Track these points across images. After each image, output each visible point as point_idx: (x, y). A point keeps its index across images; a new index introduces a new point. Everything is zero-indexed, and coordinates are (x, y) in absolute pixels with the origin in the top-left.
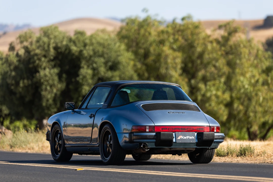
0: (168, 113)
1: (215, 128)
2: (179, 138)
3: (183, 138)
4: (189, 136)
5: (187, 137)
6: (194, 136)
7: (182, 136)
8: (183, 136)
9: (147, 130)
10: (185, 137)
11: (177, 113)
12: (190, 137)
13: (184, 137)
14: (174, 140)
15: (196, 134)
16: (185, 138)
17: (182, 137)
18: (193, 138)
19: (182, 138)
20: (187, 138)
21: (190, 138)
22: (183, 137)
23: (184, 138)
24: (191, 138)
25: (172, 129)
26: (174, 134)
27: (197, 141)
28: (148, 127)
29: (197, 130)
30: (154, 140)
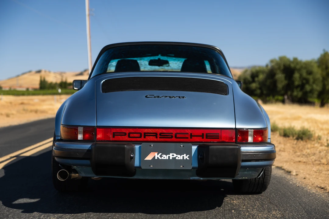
0: (146, 97)
1: (251, 133)
2: (149, 158)
3: (160, 158)
4: (175, 154)
5: (171, 154)
6: (189, 152)
7: (156, 154)
8: (160, 154)
9: (80, 137)
10: (164, 156)
11: (166, 97)
12: (179, 156)
13: (161, 156)
14: (137, 163)
15: (194, 148)
16: (165, 157)
17: (157, 156)
18: (186, 157)
19: (156, 158)
20: (169, 157)
21: (177, 158)
22: (159, 156)
23: (162, 158)
24: (180, 157)
25: (139, 135)
26: (137, 147)
27: (196, 165)
28: (82, 128)
29: (203, 138)
30: (88, 162)
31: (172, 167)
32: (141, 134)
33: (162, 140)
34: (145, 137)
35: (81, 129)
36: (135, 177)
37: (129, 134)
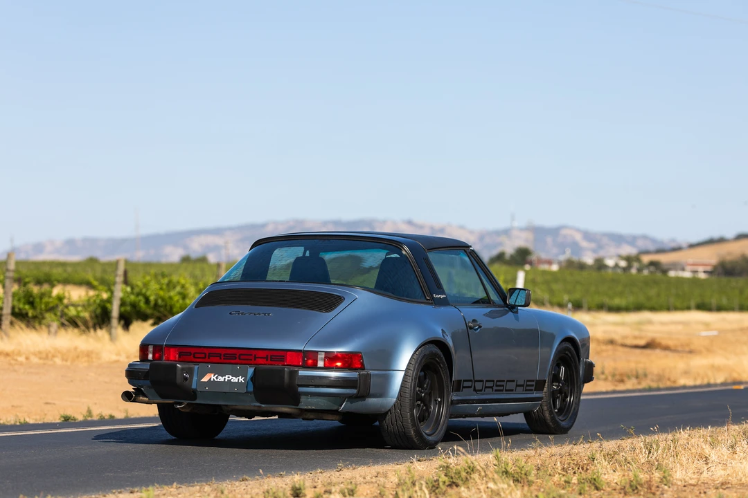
0: (230, 314)
1: (321, 356)
2: (205, 379)
3: (216, 380)
4: (230, 376)
5: (227, 376)
6: (244, 375)
7: (213, 375)
8: (216, 376)
9: (150, 357)
10: (220, 377)
11: (252, 313)
12: (234, 378)
13: (217, 378)
14: (194, 386)
15: (251, 370)
16: (221, 379)
17: (213, 377)
18: (241, 379)
19: (212, 380)
20: (225, 379)
21: (232, 380)
22: (215, 378)
23: (218, 380)
24: (235, 380)
25: (203, 356)
26: (196, 367)
27: (251, 389)
28: (152, 346)
29: (267, 360)
30: (148, 382)
31: (226, 390)
32: (205, 354)
33: (225, 361)
34: (209, 358)
35: (151, 349)
36: (197, 401)
37: (194, 354)
